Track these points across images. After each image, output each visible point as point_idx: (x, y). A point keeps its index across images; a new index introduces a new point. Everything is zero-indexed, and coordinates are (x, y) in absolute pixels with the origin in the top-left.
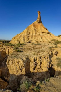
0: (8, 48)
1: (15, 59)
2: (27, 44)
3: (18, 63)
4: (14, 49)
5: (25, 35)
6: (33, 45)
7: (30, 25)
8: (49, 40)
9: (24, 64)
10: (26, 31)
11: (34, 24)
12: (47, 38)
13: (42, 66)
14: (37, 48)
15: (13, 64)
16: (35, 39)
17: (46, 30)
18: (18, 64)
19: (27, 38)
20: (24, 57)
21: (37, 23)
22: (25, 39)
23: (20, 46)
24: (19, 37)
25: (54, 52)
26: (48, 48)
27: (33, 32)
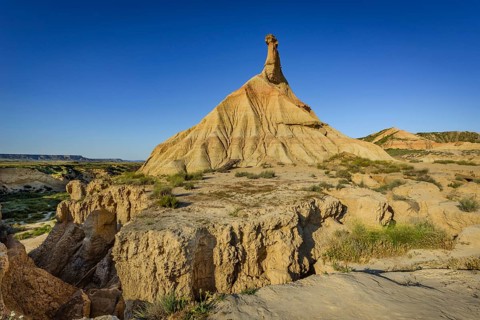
0: (129, 193)
1: (150, 232)
2: (217, 174)
3: (160, 248)
4: (151, 198)
5: (211, 135)
6: (244, 179)
7: (234, 94)
8: (321, 157)
9: (186, 255)
10: (217, 117)
11: (249, 87)
12: (310, 149)
13: (269, 267)
14: (253, 192)
15: (141, 256)
16: (256, 154)
17: (306, 113)
18: (161, 253)
19: (217, 151)
20: (188, 225)
21: (264, 82)
22: (212, 153)
23: (181, 185)
24: (182, 144)
25: (324, 206)
26: (305, 189)
27: (246, 121)
